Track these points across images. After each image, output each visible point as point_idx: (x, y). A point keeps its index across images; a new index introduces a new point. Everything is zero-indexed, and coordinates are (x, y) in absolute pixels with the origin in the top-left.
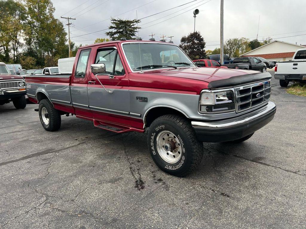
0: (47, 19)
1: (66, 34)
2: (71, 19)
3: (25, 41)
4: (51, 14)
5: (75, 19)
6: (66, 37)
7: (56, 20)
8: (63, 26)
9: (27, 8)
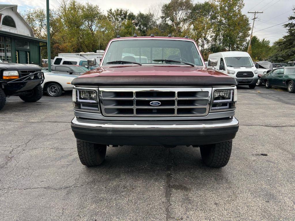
0: (235, 15)
1: (250, 29)
2: (258, 13)
3: (211, 38)
4: (239, 11)
5: (262, 13)
6: (249, 32)
7: (244, 15)
8: (248, 21)
9: (219, 8)
